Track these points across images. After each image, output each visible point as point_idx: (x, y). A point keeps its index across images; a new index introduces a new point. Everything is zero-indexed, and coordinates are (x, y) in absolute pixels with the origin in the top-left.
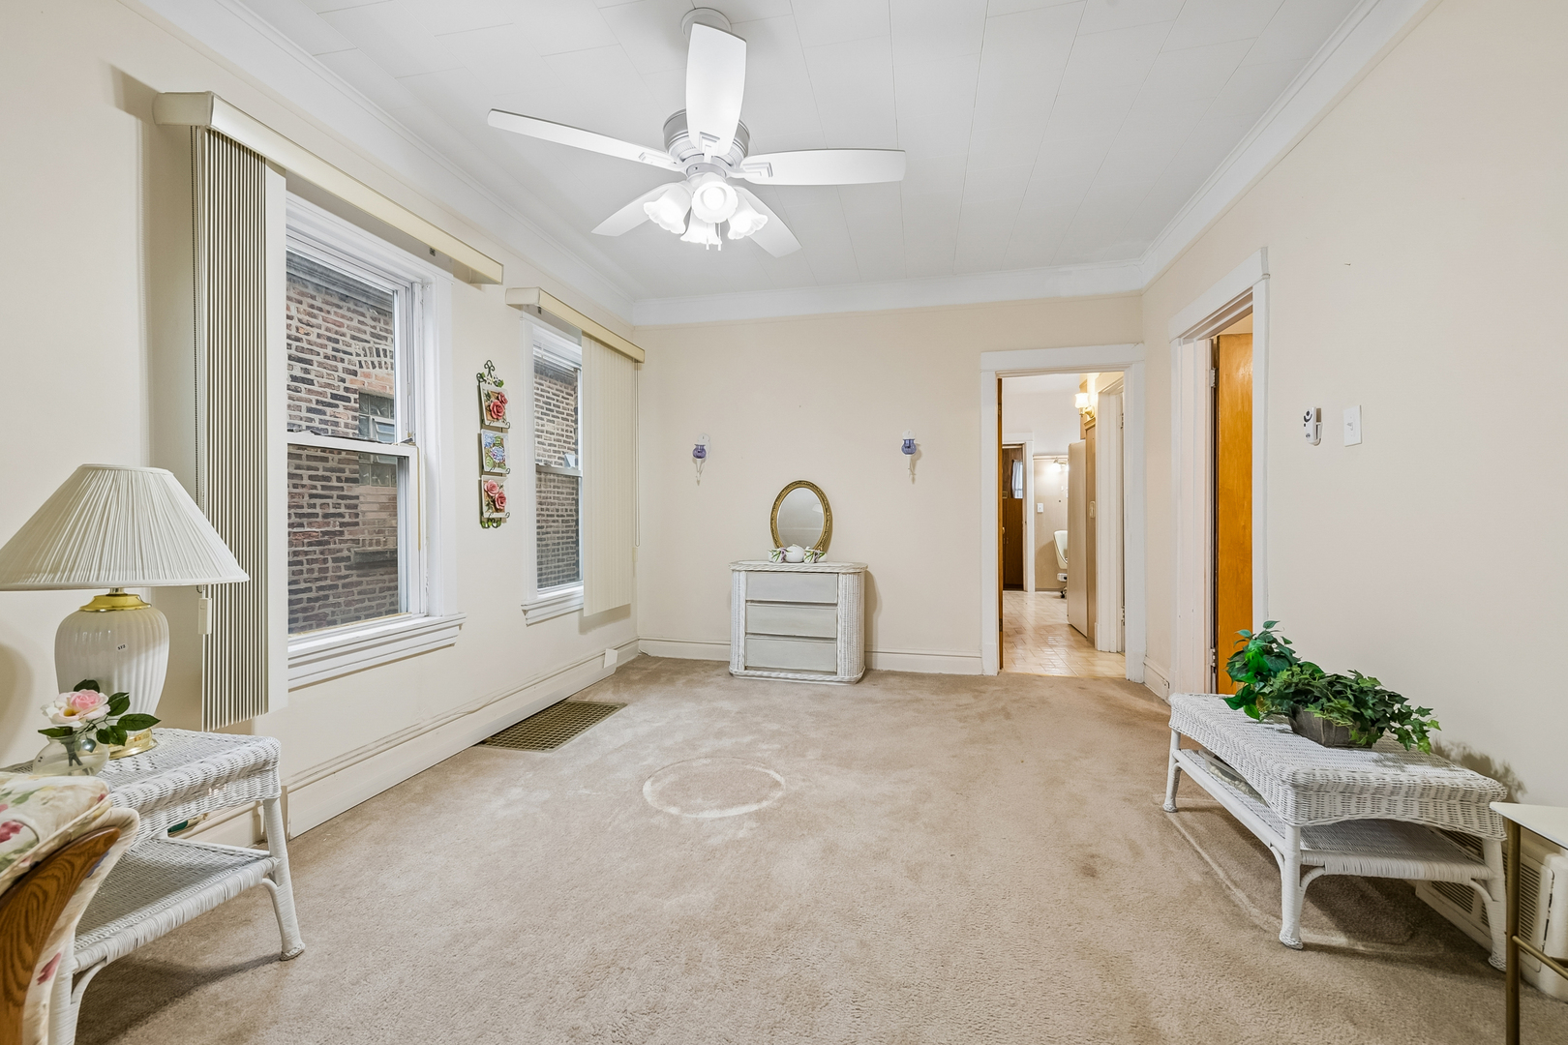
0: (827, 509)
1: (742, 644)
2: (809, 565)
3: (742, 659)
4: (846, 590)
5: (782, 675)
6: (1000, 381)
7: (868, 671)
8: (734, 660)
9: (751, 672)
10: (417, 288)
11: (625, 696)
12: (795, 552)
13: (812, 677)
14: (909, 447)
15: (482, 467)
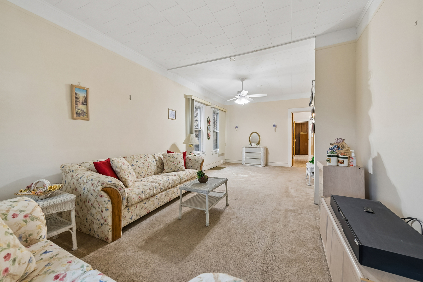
0: (259, 137)
1: (244, 159)
2: (256, 146)
3: (244, 162)
4: (262, 151)
5: (251, 165)
6: (292, 113)
7: (266, 165)
8: (243, 162)
9: (246, 164)
10: (201, 108)
11: (226, 166)
12: (253, 144)
13: (256, 165)
14: (274, 126)
15: (208, 131)
